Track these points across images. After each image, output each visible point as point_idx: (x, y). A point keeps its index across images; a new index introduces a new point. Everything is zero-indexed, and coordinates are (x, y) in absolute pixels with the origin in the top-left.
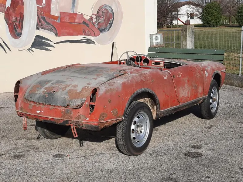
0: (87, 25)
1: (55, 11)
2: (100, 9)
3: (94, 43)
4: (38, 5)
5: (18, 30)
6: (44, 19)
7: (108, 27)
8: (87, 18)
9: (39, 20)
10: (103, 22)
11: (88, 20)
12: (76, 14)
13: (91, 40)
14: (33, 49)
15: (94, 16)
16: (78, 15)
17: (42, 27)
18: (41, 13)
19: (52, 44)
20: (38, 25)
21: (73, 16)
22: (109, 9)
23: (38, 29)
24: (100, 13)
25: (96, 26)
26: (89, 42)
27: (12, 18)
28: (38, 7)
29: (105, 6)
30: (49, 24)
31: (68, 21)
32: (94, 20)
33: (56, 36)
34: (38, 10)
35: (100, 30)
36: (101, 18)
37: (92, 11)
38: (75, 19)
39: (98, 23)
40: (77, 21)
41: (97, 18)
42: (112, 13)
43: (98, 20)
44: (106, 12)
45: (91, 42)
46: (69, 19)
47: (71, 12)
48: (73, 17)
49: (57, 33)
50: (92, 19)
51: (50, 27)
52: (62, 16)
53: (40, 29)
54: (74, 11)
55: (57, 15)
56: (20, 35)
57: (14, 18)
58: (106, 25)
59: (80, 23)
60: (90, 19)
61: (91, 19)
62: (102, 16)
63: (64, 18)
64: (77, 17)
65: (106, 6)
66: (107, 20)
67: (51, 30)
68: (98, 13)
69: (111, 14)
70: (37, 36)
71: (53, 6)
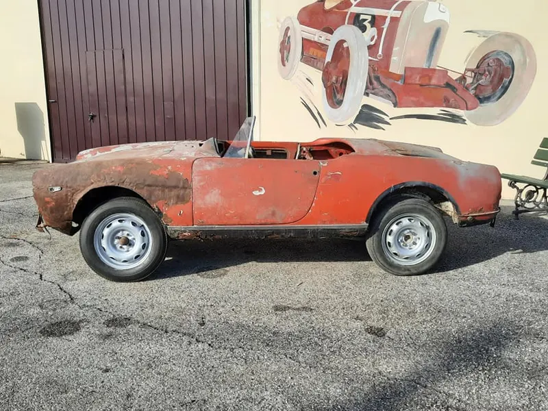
0: (453, 89)
1: (397, 66)
2: (484, 59)
3: (463, 121)
4: (370, 58)
5: (339, 96)
6: (378, 79)
7: (498, 94)
8: (455, 77)
9: (370, 82)
10: (487, 83)
11: (456, 80)
12: (435, 70)
13: (458, 117)
14: (356, 125)
15: (469, 74)
16: (437, 72)
17: (373, 92)
18: (374, 70)
19: (387, 119)
20: (367, 88)
21: (428, 73)
22: (505, 60)
23: (367, 94)
24: (484, 66)
25: (472, 92)
26: (454, 119)
27: (332, 78)
28: (370, 60)
29: (495, 53)
30: (384, 86)
31: (417, 82)
32: (469, 80)
33: (395, 106)
34: (369, 65)
35: (479, 99)
36: (483, 77)
37: (466, 64)
38: (430, 78)
39: (476, 85)
40: (434, 81)
41: (475, 76)
42: (510, 66)
43: (478, 81)
44: (496, 65)
45: (458, 119)
46: (420, 78)
47: (425, 66)
48: (427, 75)
49: (396, 102)
50: (465, 78)
51: (386, 92)
52: (409, 73)
53: (370, 95)
54: (430, 65)
55: (400, 72)
56: (340, 103)
57: (334, 79)
58: (494, 90)
59: (439, 86)
60: (460, 78)
61: (463, 78)
62: (487, 73)
63: (411, 77)
64: (436, 75)
65: (498, 54)
66: (496, 80)
67: (387, 97)
68: (478, 67)
69: (507, 68)
70: (365, 106)
71: (394, 58)
